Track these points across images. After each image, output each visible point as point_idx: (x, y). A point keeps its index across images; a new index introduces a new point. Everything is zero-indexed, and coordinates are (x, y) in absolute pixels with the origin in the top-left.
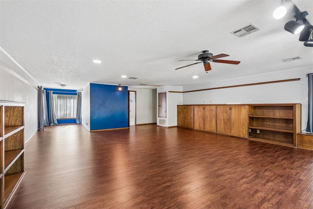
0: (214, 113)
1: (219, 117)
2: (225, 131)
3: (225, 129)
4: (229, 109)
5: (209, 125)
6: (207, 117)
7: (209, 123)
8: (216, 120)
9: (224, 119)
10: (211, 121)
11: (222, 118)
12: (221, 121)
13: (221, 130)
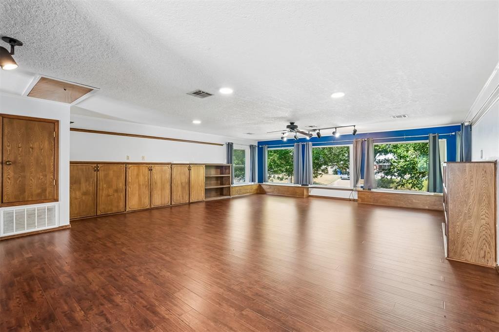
0: (168, 176)
1: (174, 181)
2: (183, 199)
3: (183, 196)
4: (187, 169)
5: (160, 196)
6: (156, 183)
7: (159, 192)
8: (171, 186)
9: (181, 184)
10: (163, 189)
11: (179, 182)
12: (177, 186)
13: (178, 198)
